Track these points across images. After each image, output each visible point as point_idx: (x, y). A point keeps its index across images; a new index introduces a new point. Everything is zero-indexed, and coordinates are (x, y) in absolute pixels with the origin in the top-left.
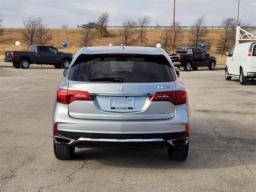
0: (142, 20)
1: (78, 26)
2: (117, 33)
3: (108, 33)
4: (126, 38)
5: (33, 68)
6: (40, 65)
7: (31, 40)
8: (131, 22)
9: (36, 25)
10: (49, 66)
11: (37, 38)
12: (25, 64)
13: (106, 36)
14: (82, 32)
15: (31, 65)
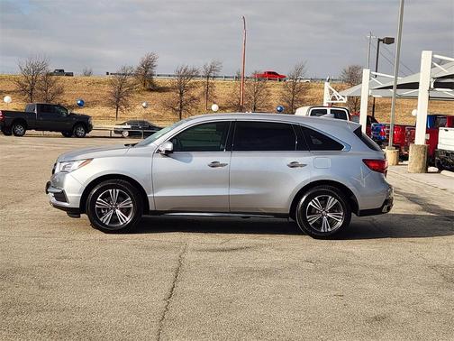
0: (208, 66)
1: (108, 74)
2: (169, 85)
3: (154, 86)
4: (181, 94)
5: (31, 136)
6: (41, 132)
7: (31, 94)
8: (190, 69)
9: (39, 70)
10: (54, 133)
11: (39, 92)
12: (19, 129)
13: (151, 90)
14: (112, 83)
15: (28, 132)
